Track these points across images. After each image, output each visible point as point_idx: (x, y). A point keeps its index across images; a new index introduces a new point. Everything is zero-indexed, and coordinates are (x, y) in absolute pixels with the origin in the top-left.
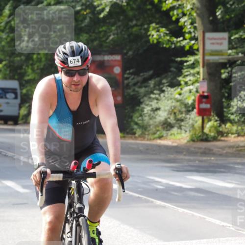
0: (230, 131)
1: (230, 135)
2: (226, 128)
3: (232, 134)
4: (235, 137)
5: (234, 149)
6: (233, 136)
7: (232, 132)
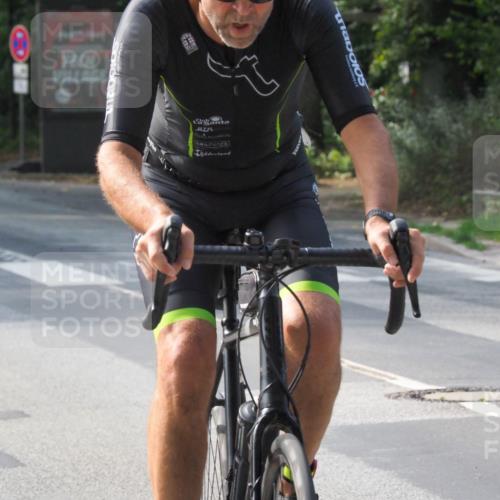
0: (337, 165)
1: (337, 174)
2: (328, 161)
3: (342, 171)
4: (347, 178)
5: (346, 203)
6: (343, 176)
7: (341, 167)
